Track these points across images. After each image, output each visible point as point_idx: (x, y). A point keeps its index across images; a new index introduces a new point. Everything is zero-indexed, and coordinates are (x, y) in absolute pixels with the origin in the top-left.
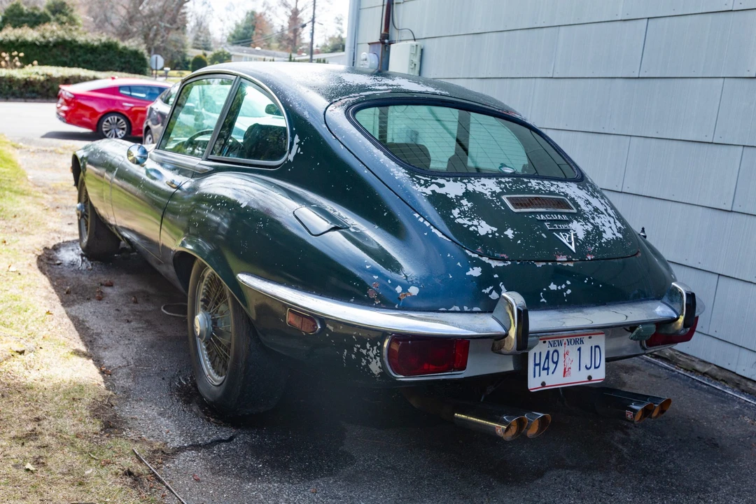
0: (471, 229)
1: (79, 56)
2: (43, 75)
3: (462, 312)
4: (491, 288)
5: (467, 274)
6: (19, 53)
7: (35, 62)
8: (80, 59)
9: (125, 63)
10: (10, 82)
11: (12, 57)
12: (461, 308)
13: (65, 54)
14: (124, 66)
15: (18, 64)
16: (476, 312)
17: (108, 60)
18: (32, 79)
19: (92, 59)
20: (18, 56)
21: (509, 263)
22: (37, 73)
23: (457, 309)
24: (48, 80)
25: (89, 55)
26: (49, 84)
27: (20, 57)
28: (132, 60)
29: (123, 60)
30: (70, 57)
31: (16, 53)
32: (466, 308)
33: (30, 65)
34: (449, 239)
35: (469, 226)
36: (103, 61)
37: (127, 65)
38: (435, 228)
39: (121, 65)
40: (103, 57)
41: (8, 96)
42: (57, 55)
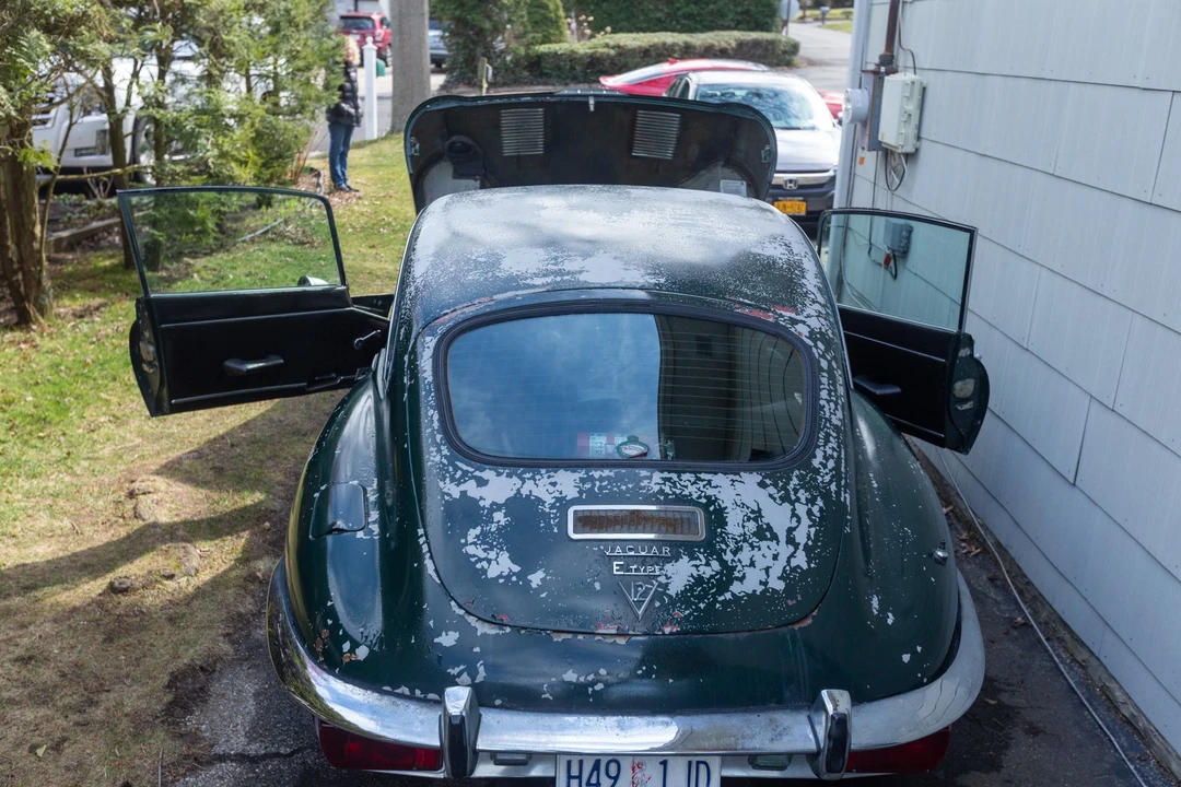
0: (479, 566)
1: (678, 9)
2: (613, 48)
3: (411, 698)
4: (462, 667)
5: (436, 640)
6: (587, 17)
7: (609, 29)
8: (679, 13)
9: (742, 13)
10: (571, 61)
11: (580, 24)
12: (412, 692)
13: (660, 7)
14: (740, 18)
15: (588, 32)
16: (430, 701)
17: (719, 11)
18: (598, 55)
19: (695, 12)
20: (586, 21)
21: (508, 630)
22: (607, 46)
23: (406, 691)
24: (620, 54)
25: (692, 6)
26: (622, 59)
27: (589, 23)
28: (752, 8)
29: (739, 9)
30: (666, 10)
31: (584, 17)
32: (418, 692)
33: (602, 33)
34: (440, 579)
35: (480, 560)
36: (711, 13)
37: (744, 16)
38: (431, 557)
39: (736, 18)
40: (711, 7)
41: (568, 81)
42: (649, 9)
